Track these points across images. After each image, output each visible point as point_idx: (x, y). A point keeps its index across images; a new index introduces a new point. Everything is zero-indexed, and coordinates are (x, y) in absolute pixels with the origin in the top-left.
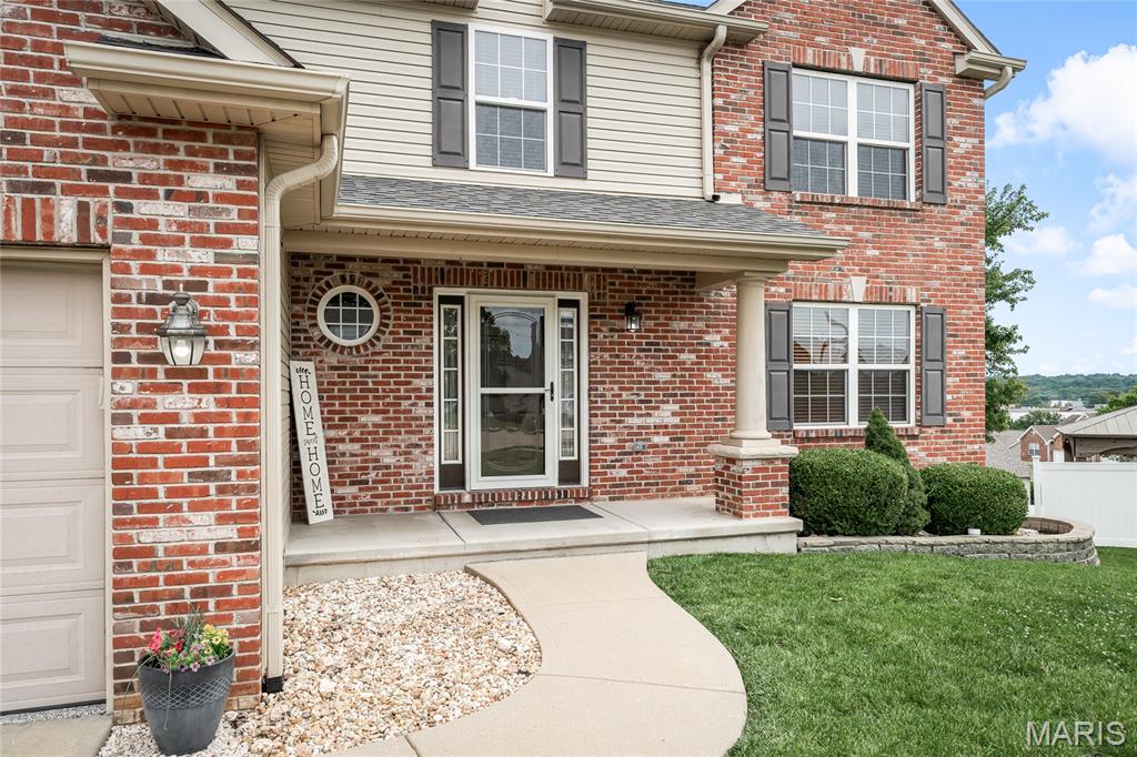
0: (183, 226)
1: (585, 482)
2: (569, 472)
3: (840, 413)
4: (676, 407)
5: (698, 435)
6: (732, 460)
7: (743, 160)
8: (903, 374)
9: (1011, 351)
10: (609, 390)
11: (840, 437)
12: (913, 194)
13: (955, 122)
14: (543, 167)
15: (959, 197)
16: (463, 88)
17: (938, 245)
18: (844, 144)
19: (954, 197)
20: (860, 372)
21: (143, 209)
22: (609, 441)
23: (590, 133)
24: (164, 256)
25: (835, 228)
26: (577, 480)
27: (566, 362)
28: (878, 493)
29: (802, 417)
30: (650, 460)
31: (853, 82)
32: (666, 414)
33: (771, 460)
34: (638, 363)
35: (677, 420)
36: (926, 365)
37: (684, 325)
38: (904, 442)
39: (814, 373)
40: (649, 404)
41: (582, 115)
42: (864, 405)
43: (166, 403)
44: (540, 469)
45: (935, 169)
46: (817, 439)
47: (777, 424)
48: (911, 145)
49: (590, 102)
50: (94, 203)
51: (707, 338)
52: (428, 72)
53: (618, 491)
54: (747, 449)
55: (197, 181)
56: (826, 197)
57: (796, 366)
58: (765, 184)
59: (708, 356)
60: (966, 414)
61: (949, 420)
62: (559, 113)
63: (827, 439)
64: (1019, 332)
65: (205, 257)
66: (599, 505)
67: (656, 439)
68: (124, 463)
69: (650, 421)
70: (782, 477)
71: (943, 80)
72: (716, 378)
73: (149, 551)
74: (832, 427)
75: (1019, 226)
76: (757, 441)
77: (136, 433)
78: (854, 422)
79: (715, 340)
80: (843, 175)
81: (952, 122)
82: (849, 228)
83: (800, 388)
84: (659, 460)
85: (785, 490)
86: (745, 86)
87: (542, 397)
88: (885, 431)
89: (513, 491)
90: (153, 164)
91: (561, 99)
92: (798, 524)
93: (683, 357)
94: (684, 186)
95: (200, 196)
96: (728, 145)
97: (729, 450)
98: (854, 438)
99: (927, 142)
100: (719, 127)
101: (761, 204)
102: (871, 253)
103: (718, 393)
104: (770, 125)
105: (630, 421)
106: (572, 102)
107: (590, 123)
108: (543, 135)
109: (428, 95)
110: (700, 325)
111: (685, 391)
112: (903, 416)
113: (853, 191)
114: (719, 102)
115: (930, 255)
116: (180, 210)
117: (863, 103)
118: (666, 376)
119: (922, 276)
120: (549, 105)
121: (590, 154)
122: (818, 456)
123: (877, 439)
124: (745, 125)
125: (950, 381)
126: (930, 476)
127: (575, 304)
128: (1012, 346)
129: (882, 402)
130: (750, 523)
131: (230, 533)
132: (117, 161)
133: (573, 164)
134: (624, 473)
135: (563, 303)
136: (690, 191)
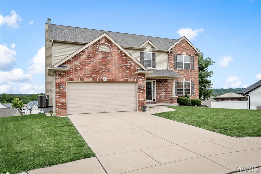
0: (142, 80)
1: (156, 101)
2: (154, 100)
3: (183, 94)
4: (165, 93)
5: (167, 96)
6: (172, 98)
7: (172, 65)
8: (189, 89)
9: (210, 84)
10: (158, 91)
11: (183, 96)
12: (190, 68)
13: (195, 60)
14: (151, 67)
15: (195, 68)
16: (143, 59)
17: (193, 74)
18: (183, 63)
19: (195, 69)
20: (185, 89)
21: (140, 79)
22: (158, 96)
23: (156, 63)
24: (141, 82)
25: (182, 73)
26: (155, 101)
27: (153, 88)
28: (186, 101)
29: (178, 94)
30: (162, 99)
31: (183, 56)
32: (164, 94)
33: (176, 98)
34: (161, 88)
35: (165, 94)
36: (192, 88)
37: (166, 84)
38: (189, 97)
39: (180, 89)
40: (162, 92)
41: (155, 61)
42: (185, 92)
43: (141, 91)
44: (151, 100)
45: (193, 66)
46: (180, 96)
47: (176, 94)
48: (190, 63)
49: (156, 59)
50: (137, 79)
51: (168, 85)
52: (140, 57)
53: (159, 102)
54: (173, 97)
55: (142, 77)
56: (181, 69)
57: (178, 88)
58: (174, 68)
59: (168, 87)
60: (196, 94)
61: (195, 94)
62: (153, 61)
63: (181, 96)
64: (211, 81)
65: (143, 82)
66: (157, 103)
67: (163, 96)
68: (138, 95)
69: (162, 94)
70: (177, 99)
71: (193, 55)
72: (169, 89)
73: (140, 101)
74: (182, 95)
75: (211, 64)
76: (174, 96)
77: (139, 93)
78: (184, 95)
79: (169, 85)
80: (183, 66)
81: (194, 60)
82: (183, 73)
83: (178, 91)
84: (163, 99)
85: (177, 101)
86: (172, 57)
87: (151, 92)
88: (187, 95)
89: (149, 102)
90: (140, 76)
91: (153, 59)
92: (178, 104)
93: (166, 87)
94: (165, 68)
95: (142, 78)
96: (170, 64)
97: (172, 97)
98: (184, 96)
99: (192, 62)
100: (169, 62)
101: (174, 70)
102: (186, 75)
103: (169, 91)
104: (175, 61)
105: (160, 94)
106: (154, 59)
107: (156, 62)
108: (151, 63)
109: (140, 60)
110: (167, 84)
111: (166, 91)
112: (190, 94)
113: (184, 68)
114: (169, 59)
115: (192, 75)
116: (141, 79)
117: (185, 58)
118: (164, 89)
119: (191, 78)
120: (152, 60)
121: (156, 65)
122: (180, 98)
123: (186, 96)
124: (172, 61)
125: (195, 90)
126: (192, 100)
127: (154, 81)
128: (211, 83)
129: (187, 92)
130: (174, 104)
131: (144, 100)
132: (138, 76)
133: (154, 66)
134: (160, 100)
135: (153, 81)
136: (166, 69)
